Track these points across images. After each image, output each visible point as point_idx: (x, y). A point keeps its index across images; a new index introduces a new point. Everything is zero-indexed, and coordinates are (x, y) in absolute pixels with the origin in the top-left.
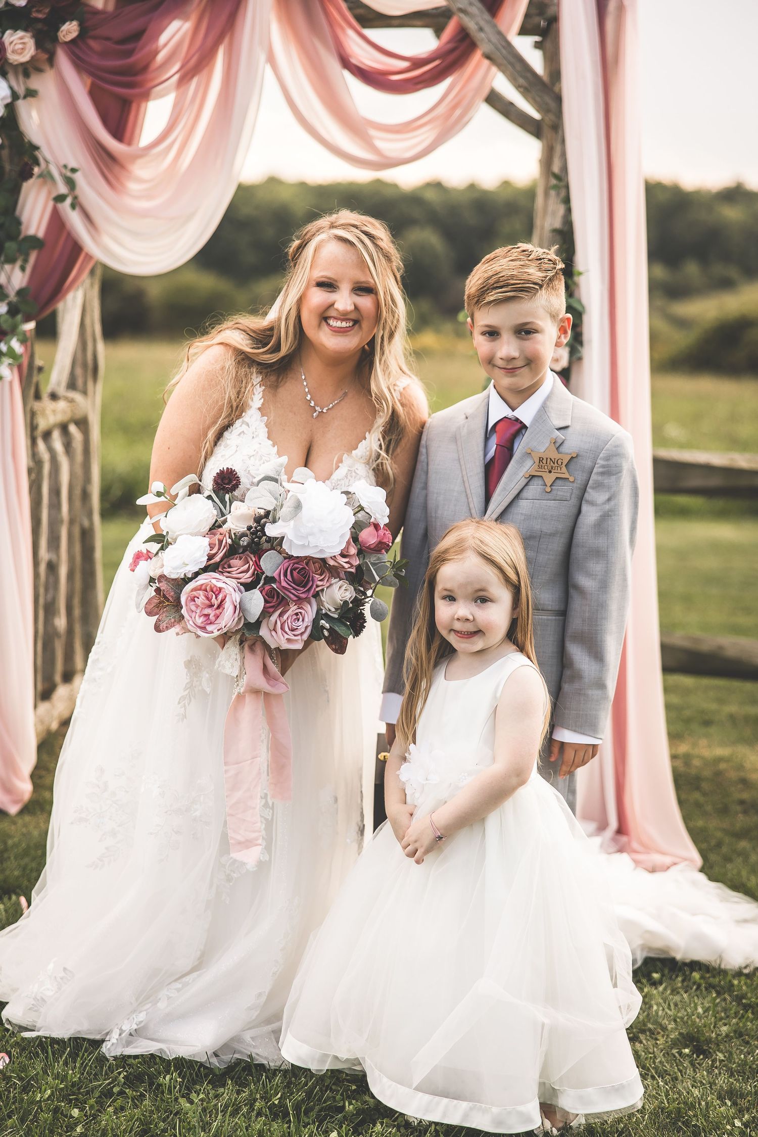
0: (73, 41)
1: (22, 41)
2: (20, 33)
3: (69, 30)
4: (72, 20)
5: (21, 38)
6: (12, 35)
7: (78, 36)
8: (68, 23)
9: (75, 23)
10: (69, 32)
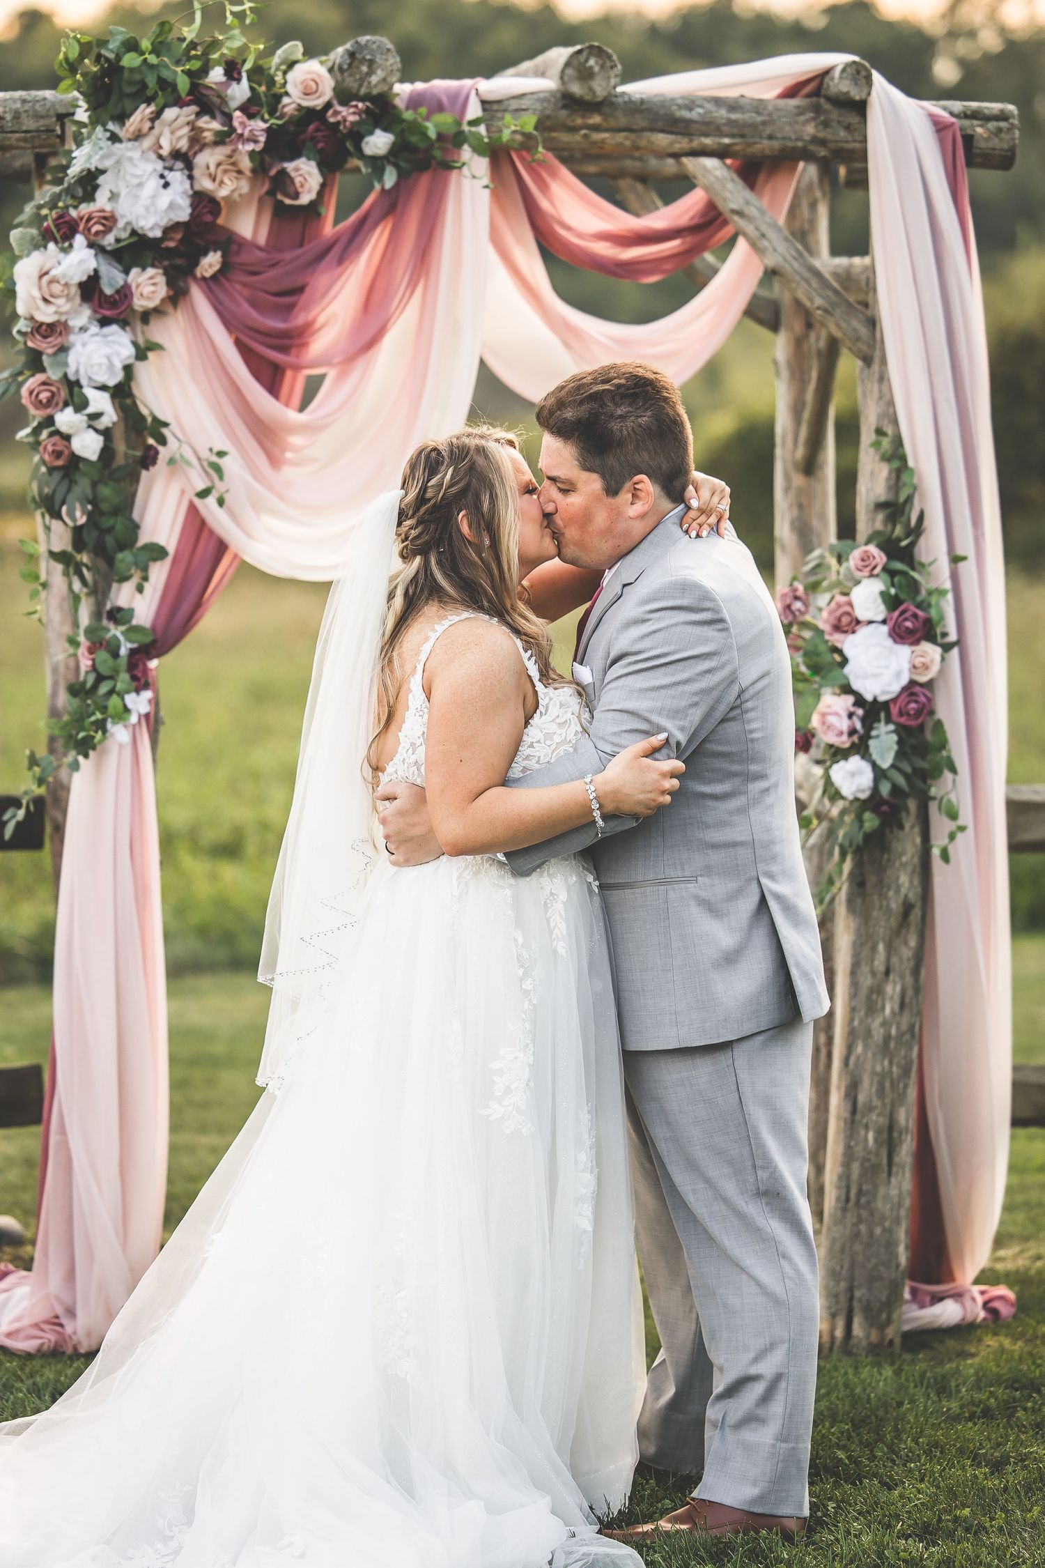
0: (214, 277)
1: (152, 281)
2: (151, 271)
3: (211, 262)
4: (215, 251)
5: (151, 278)
6: (139, 275)
7: (220, 271)
8: (211, 254)
9: (219, 253)
10: (210, 266)
